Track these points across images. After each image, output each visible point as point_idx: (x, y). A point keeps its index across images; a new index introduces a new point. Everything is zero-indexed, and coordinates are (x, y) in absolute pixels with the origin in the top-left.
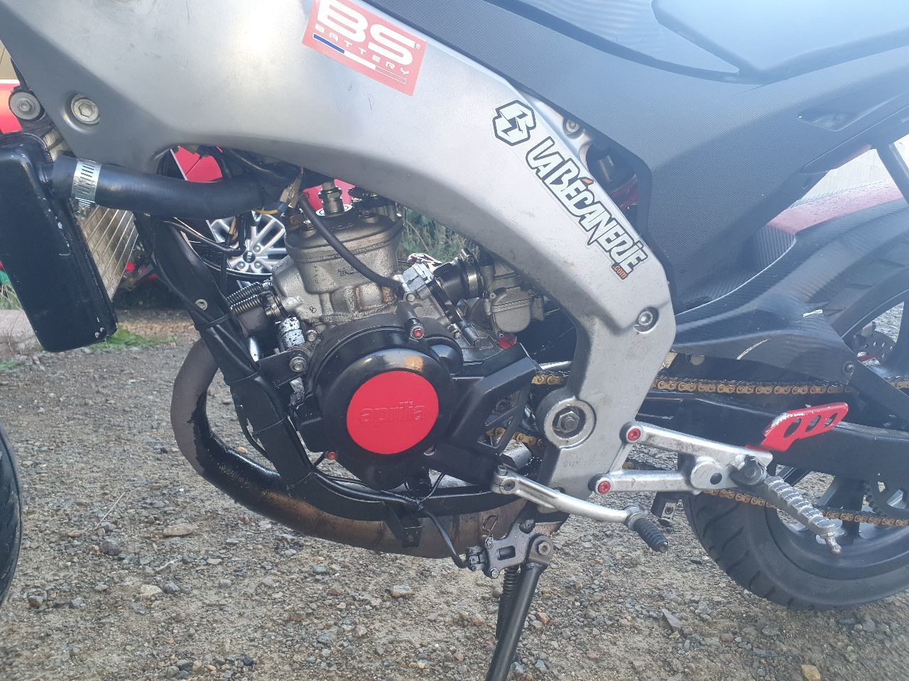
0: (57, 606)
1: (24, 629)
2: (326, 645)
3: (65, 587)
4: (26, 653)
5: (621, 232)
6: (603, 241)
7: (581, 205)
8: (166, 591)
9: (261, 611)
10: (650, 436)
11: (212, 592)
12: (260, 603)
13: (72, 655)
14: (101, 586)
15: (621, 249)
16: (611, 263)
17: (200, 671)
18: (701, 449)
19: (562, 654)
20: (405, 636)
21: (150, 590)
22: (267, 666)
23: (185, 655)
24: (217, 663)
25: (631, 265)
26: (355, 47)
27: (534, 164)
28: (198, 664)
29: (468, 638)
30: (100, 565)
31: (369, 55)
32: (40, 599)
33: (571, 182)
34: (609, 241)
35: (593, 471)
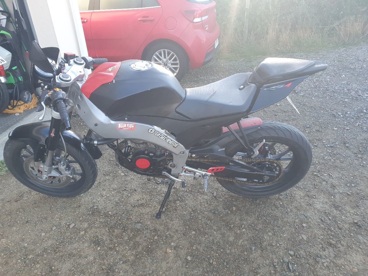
0: (107, 175)
1: (103, 179)
2: (149, 189)
3: (109, 172)
4: (102, 183)
5: (174, 142)
6: (171, 143)
7: (165, 139)
8: (125, 175)
9: (140, 181)
10: (187, 169)
11: (133, 176)
12: (140, 179)
13: (109, 185)
14: (115, 172)
15: (174, 144)
16: (173, 146)
17: (127, 190)
18: (196, 171)
19: (189, 197)
20: (163, 189)
21: (123, 174)
22: (138, 191)
23: (125, 187)
24: (130, 189)
25: (176, 146)
26: (125, 128)
27: (156, 135)
28: (127, 189)
29: (174, 191)
30: (115, 167)
31: (127, 128)
32: (105, 173)
33: (163, 136)
34: (172, 143)
35: (178, 173)
